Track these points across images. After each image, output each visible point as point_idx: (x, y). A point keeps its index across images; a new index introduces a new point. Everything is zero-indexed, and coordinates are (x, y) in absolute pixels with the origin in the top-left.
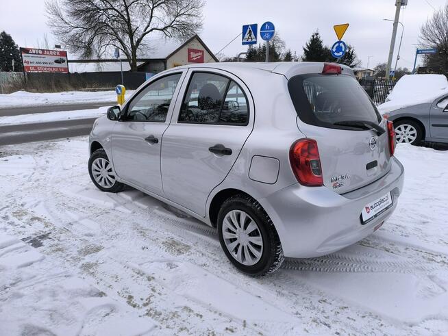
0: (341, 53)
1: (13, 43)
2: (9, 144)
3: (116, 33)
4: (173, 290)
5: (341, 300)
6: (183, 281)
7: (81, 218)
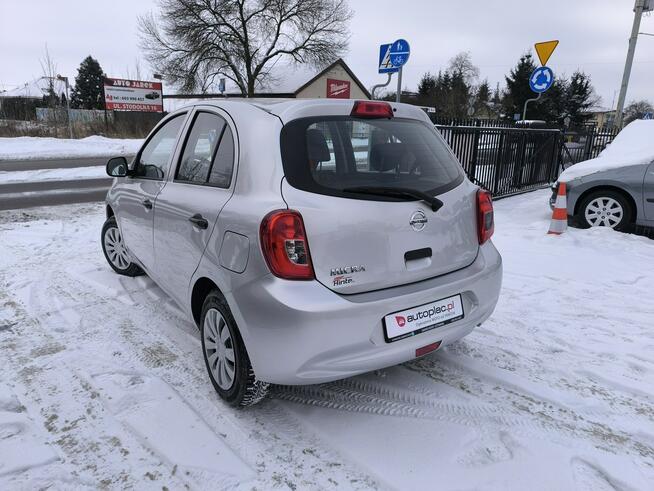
0: (544, 86)
1: (102, 72)
2: (45, 204)
3: (228, 57)
4: (116, 414)
5: (337, 453)
6: (136, 403)
7: (65, 308)
